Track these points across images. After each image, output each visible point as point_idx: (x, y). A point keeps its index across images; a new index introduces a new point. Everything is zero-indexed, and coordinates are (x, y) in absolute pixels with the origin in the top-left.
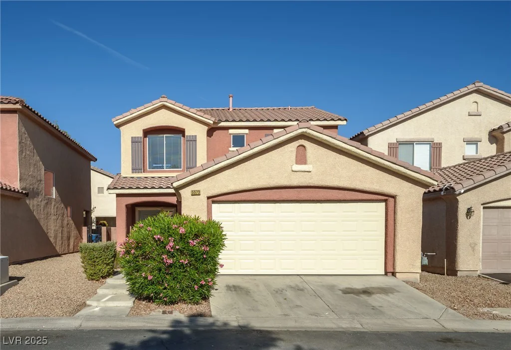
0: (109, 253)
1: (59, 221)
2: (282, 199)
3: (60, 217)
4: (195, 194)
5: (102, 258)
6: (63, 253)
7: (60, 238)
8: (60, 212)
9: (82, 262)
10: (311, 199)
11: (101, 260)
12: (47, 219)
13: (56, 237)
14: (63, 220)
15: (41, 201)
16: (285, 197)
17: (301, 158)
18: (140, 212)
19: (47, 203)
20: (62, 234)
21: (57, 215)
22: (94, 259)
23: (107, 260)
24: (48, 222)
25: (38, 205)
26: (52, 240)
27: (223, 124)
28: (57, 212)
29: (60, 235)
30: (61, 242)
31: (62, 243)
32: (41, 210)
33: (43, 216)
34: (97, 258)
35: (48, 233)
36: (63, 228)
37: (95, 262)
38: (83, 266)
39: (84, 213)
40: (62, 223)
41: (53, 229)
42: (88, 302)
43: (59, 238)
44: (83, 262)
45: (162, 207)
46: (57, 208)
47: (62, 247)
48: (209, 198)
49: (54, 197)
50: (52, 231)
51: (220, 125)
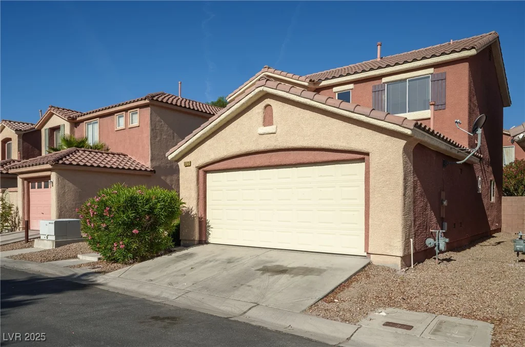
2: (255, 165)
10: (282, 164)
16: (258, 164)
17: (268, 120)
27: (324, 83)
42: (79, 256)
48: (199, 168)
51: (321, 84)
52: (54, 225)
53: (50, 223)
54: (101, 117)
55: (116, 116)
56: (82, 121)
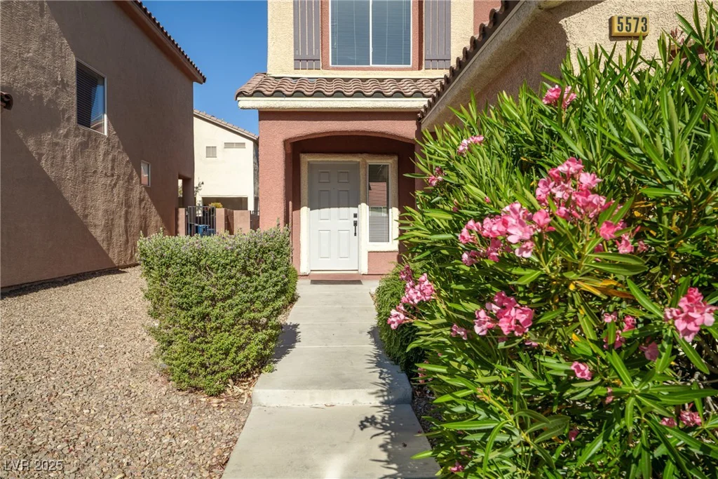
0: (263, 277)
1: (119, 191)
3: (121, 182)
5: (236, 299)
6: (128, 263)
7: (122, 230)
8: (122, 171)
9: (150, 314)
11: (231, 307)
12: (84, 182)
13: (109, 228)
14: (128, 191)
15: (66, 136)
18: (310, 165)
19: (84, 145)
20: (126, 220)
21: (112, 175)
22: (200, 303)
23: (258, 305)
24: (86, 190)
25: (57, 144)
26: (98, 233)
28: (113, 168)
29: (123, 221)
30: (123, 239)
31: (127, 241)
32: (64, 158)
33: (70, 174)
34: (213, 299)
35: (86, 216)
36: (129, 207)
37: (205, 317)
38: (153, 331)
39: (180, 182)
40: (126, 195)
41: (102, 208)
43: (119, 230)
44: (155, 314)
45: (364, 155)
46: (113, 160)
47: (126, 250)
49: (106, 134)
50: (100, 213)
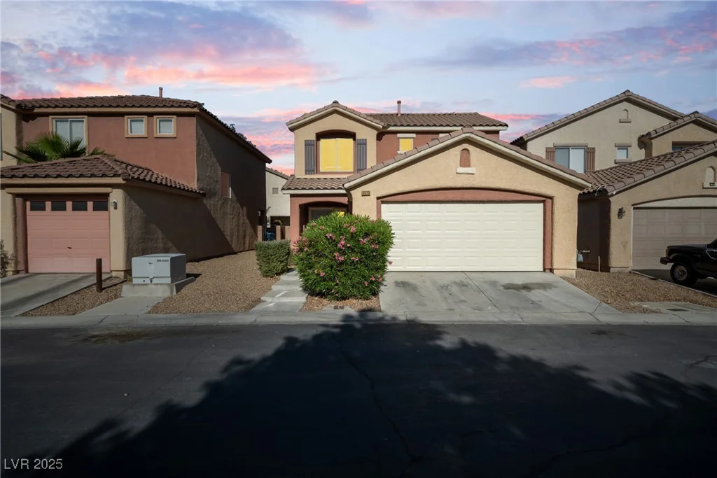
0: (283, 250)
1: (235, 220)
3: (236, 217)
4: (366, 194)
5: (276, 255)
8: (236, 212)
9: (257, 260)
12: (223, 218)
13: (232, 236)
14: (239, 219)
15: (218, 201)
17: (465, 162)
18: (312, 211)
19: (223, 203)
21: (233, 214)
22: (268, 256)
23: (281, 257)
24: (224, 221)
25: (215, 204)
27: (391, 128)
28: (233, 211)
29: (236, 233)
30: (236, 241)
32: (217, 209)
33: (219, 215)
34: (271, 255)
35: (224, 231)
36: (239, 226)
37: (269, 259)
38: (258, 264)
39: (259, 212)
40: (238, 222)
42: (263, 298)
43: (235, 237)
45: (334, 207)
46: (233, 208)
47: (238, 245)
48: (378, 198)
49: (230, 197)
50: (229, 230)
51: (389, 129)
52: (169, 263)
53: (158, 261)
54: (90, 114)
55: (127, 119)
56: (47, 115)
